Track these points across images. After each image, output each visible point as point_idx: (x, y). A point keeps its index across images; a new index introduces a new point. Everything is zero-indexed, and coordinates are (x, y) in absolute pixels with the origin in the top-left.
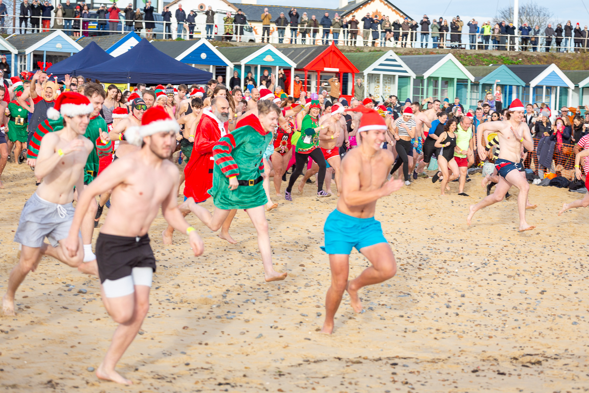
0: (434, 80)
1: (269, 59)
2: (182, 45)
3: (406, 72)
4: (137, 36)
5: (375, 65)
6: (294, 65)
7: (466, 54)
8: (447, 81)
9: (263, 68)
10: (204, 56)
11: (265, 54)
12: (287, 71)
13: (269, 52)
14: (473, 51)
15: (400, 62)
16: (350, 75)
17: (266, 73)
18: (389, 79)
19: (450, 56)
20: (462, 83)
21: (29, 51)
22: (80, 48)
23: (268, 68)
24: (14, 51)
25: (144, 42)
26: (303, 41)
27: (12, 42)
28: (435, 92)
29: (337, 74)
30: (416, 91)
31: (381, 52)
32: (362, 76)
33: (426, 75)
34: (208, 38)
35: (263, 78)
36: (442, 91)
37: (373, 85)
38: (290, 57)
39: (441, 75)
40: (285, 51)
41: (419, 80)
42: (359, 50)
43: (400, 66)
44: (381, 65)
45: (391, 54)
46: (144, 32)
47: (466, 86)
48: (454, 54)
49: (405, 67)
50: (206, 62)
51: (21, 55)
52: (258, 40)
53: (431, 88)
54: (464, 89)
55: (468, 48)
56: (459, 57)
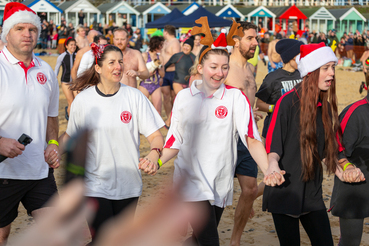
0: (345, 22)
1: (262, 13)
2: (219, 8)
3: (330, 17)
4: (197, 4)
5: (316, 14)
6: (274, 16)
7: (361, 8)
8: (352, 22)
9: (259, 18)
10: (230, 13)
11: (259, 12)
12: (271, 19)
13: (262, 10)
14: (365, 6)
15: (328, 12)
16: (303, 21)
17: (261, 20)
18: (322, 21)
19: (353, 9)
20: (360, 22)
21: (145, 13)
22: (169, 11)
23: (262, 18)
24: (138, 14)
25: (200, 7)
26: (279, 4)
27: (137, 9)
28: (346, 27)
29: (296, 20)
30: (336, 27)
31: (318, 8)
32: (308, 20)
33: (341, 19)
34: (232, 4)
35: (259, 23)
36: (350, 27)
37: (314, 25)
38: (273, 12)
39: (349, 19)
40: (270, 9)
41: (338, 22)
42: (307, 7)
43: (328, 15)
44: (319, 14)
45: (323, 9)
46: (200, 2)
47: (361, 24)
48: (356, 8)
49: (330, 15)
50: (231, 16)
51: (141, 16)
52: (256, 4)
53: (344, 25)
54: (360, 26)
55: (362, 4)
56: (358, 9)
